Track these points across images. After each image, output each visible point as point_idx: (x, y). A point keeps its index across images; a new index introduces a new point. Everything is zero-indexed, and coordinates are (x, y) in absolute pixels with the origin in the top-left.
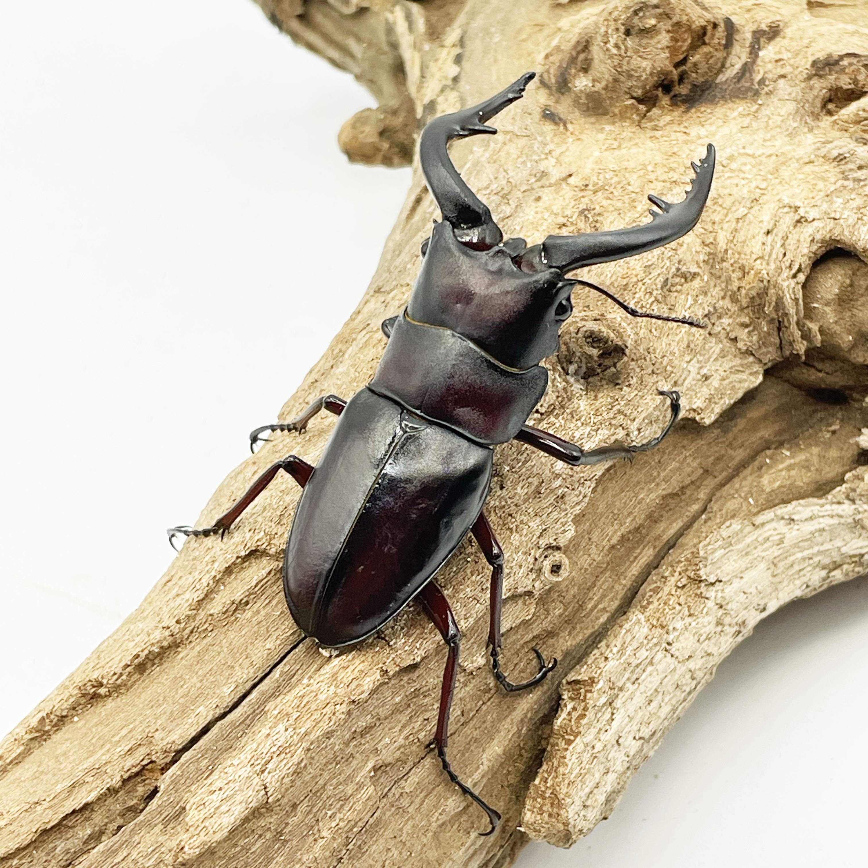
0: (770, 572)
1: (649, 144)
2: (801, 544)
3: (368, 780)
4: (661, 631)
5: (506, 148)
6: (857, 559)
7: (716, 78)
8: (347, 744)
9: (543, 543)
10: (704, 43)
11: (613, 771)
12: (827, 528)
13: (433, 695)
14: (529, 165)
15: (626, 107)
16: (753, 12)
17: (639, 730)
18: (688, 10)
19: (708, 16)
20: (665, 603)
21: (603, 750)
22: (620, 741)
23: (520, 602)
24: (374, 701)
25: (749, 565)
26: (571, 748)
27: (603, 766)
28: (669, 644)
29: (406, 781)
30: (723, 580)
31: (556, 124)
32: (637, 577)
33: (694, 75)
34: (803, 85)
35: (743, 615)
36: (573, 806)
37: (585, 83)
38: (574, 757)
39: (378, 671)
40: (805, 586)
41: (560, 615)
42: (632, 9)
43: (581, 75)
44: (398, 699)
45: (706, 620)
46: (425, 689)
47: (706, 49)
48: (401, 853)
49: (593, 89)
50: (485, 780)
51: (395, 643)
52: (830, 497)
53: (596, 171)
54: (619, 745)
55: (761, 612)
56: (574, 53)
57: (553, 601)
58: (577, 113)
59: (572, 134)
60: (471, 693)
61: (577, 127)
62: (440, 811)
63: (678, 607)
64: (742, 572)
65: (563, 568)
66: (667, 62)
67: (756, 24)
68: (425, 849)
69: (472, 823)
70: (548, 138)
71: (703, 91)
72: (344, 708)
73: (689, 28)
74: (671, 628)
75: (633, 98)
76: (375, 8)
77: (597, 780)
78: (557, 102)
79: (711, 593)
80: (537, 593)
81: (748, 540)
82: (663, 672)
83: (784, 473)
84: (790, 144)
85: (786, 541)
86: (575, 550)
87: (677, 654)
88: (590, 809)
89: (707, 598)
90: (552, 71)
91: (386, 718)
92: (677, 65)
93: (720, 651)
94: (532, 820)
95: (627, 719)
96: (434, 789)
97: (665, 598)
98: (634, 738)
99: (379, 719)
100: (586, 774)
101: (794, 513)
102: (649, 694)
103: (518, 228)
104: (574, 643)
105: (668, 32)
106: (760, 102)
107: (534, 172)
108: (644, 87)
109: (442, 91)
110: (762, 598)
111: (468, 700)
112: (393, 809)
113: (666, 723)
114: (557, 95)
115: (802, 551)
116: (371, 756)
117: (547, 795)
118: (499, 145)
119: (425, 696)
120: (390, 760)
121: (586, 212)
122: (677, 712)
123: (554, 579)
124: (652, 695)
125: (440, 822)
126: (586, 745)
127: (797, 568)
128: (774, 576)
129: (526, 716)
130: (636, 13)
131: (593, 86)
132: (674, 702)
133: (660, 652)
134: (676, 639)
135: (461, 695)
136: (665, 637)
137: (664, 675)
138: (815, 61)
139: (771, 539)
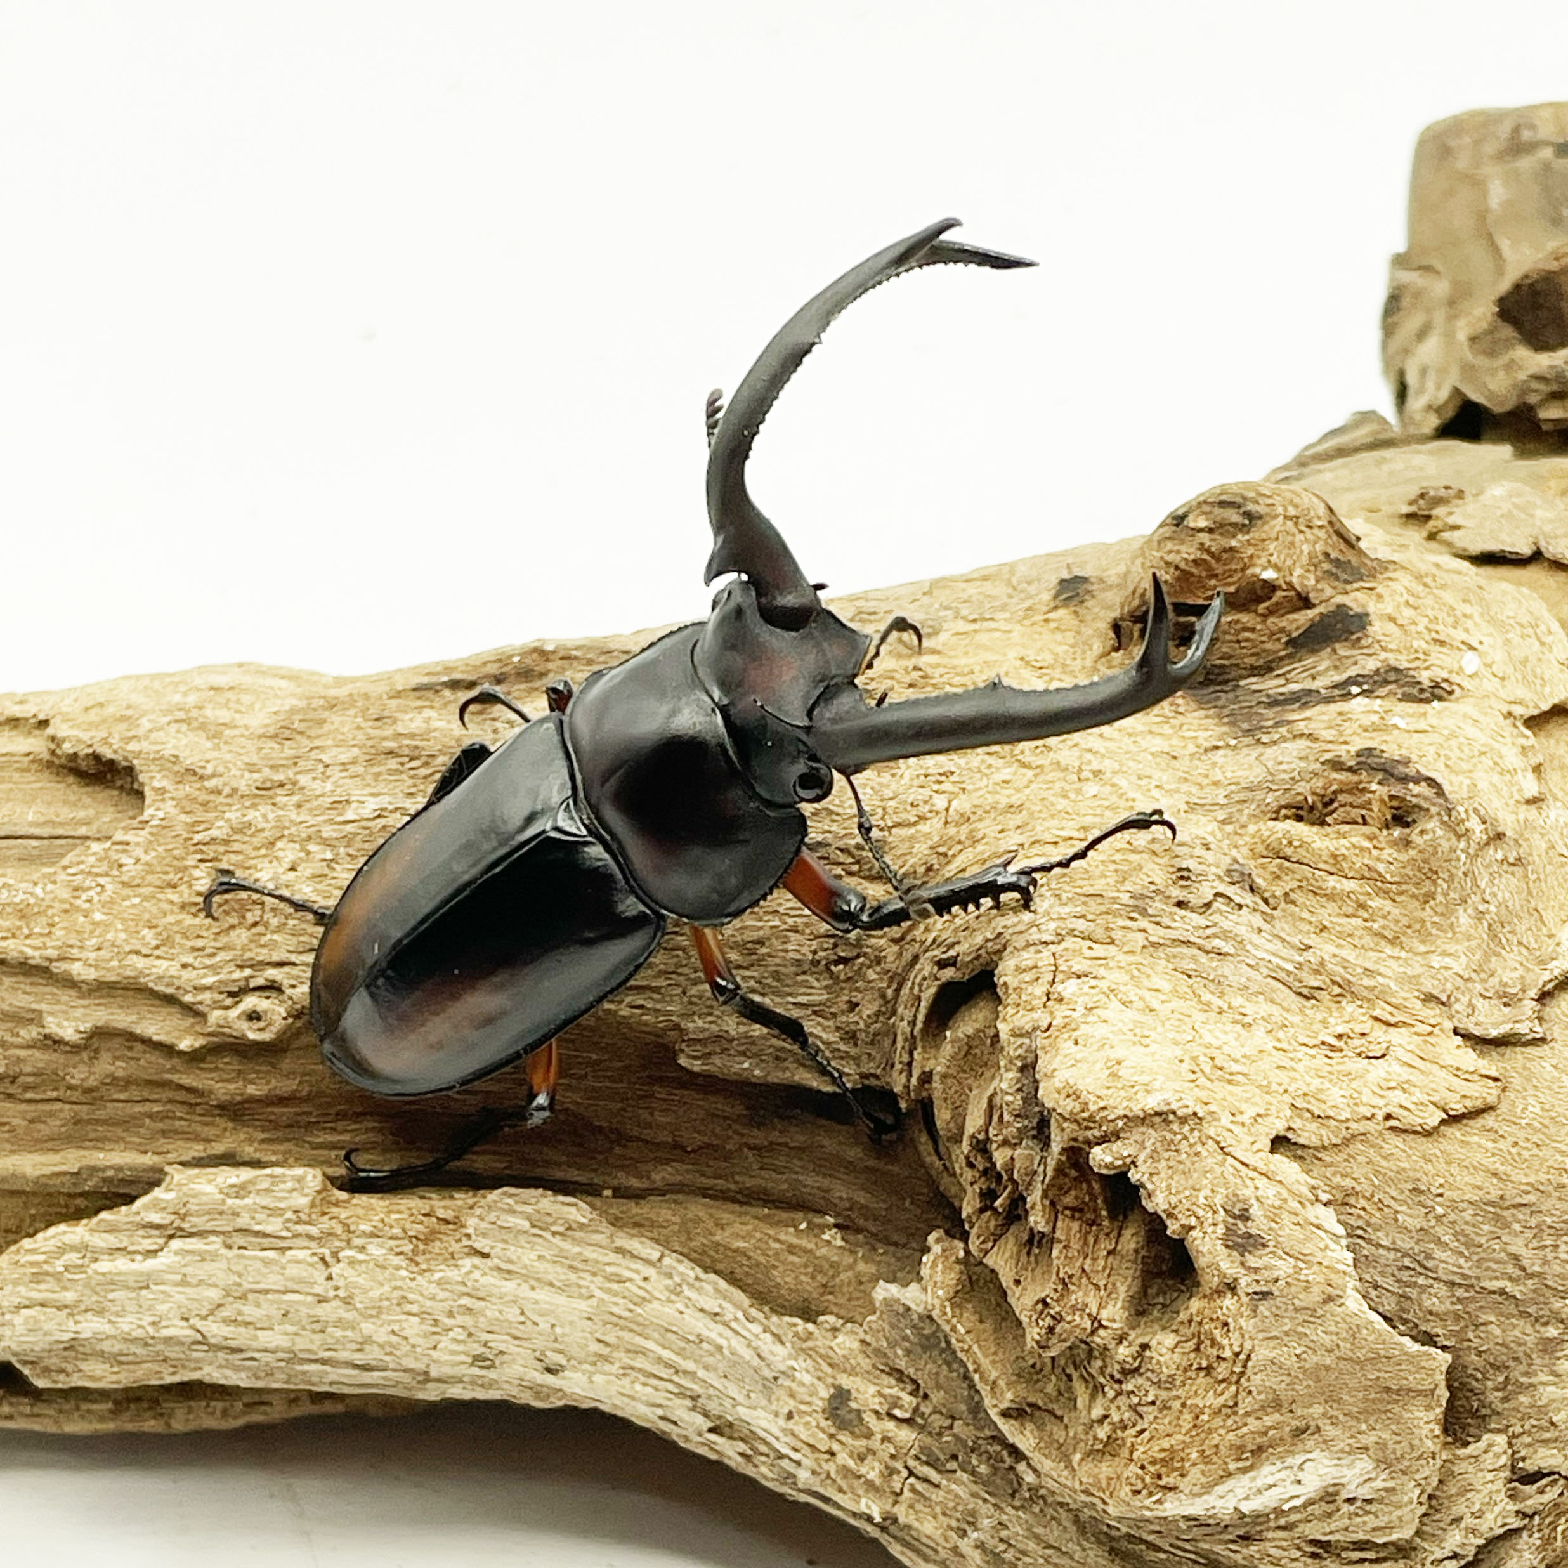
0: (591, 1325)
2: (669, 1335)
4: (339, 1231)
7: (1244, 677)
10: (1254, 611)
11: (110, 1321)
12: (726, 1352)
21: (104, 1275)
25: (558, 1284)
27: (95, 1298)
28: (337, 1258)
30: (496, 1261)
34: (1314, 766)
38: (53, 1242)
45: (433, 1289)
52: (775, 1319)
55: (549, 1370)
60: (42, 1065)
63: (398, 1231)
64: (539, 1280)
65: (262, 1024)
67: (1416, 664)
70: (1021, 606)
73: (1243, 570)
74: (358, 1242)
77: (67, 1302)
79: (468, 1263)
80: (212, 1027)
81: (590, 1253)
82: (292, 1279)
83: (777, 1245)
85: (649, 1307)
87: (341, 1283)
93: (435, 1354)
95: (179, 1277)
97: (402, 1208)
98: (186, 1320)
100: (48, 1274)
102: (246, 1286)
107: (929, 623)
110: (558, 1351)
111: (31, 1069)
113: (270, 1359)
115: (664, 1347)
122: (306, 1368)
123: (245, 1027)
127: (640, 1362)
130: (1220, 503)
132: (301, 1344)
133: (309, 1252)
134: (352, 1262)
135: (23, 1053)
136: (338, 1244)
137: (295, 1287)
138: (1370, 749)
139: (628, 1284)
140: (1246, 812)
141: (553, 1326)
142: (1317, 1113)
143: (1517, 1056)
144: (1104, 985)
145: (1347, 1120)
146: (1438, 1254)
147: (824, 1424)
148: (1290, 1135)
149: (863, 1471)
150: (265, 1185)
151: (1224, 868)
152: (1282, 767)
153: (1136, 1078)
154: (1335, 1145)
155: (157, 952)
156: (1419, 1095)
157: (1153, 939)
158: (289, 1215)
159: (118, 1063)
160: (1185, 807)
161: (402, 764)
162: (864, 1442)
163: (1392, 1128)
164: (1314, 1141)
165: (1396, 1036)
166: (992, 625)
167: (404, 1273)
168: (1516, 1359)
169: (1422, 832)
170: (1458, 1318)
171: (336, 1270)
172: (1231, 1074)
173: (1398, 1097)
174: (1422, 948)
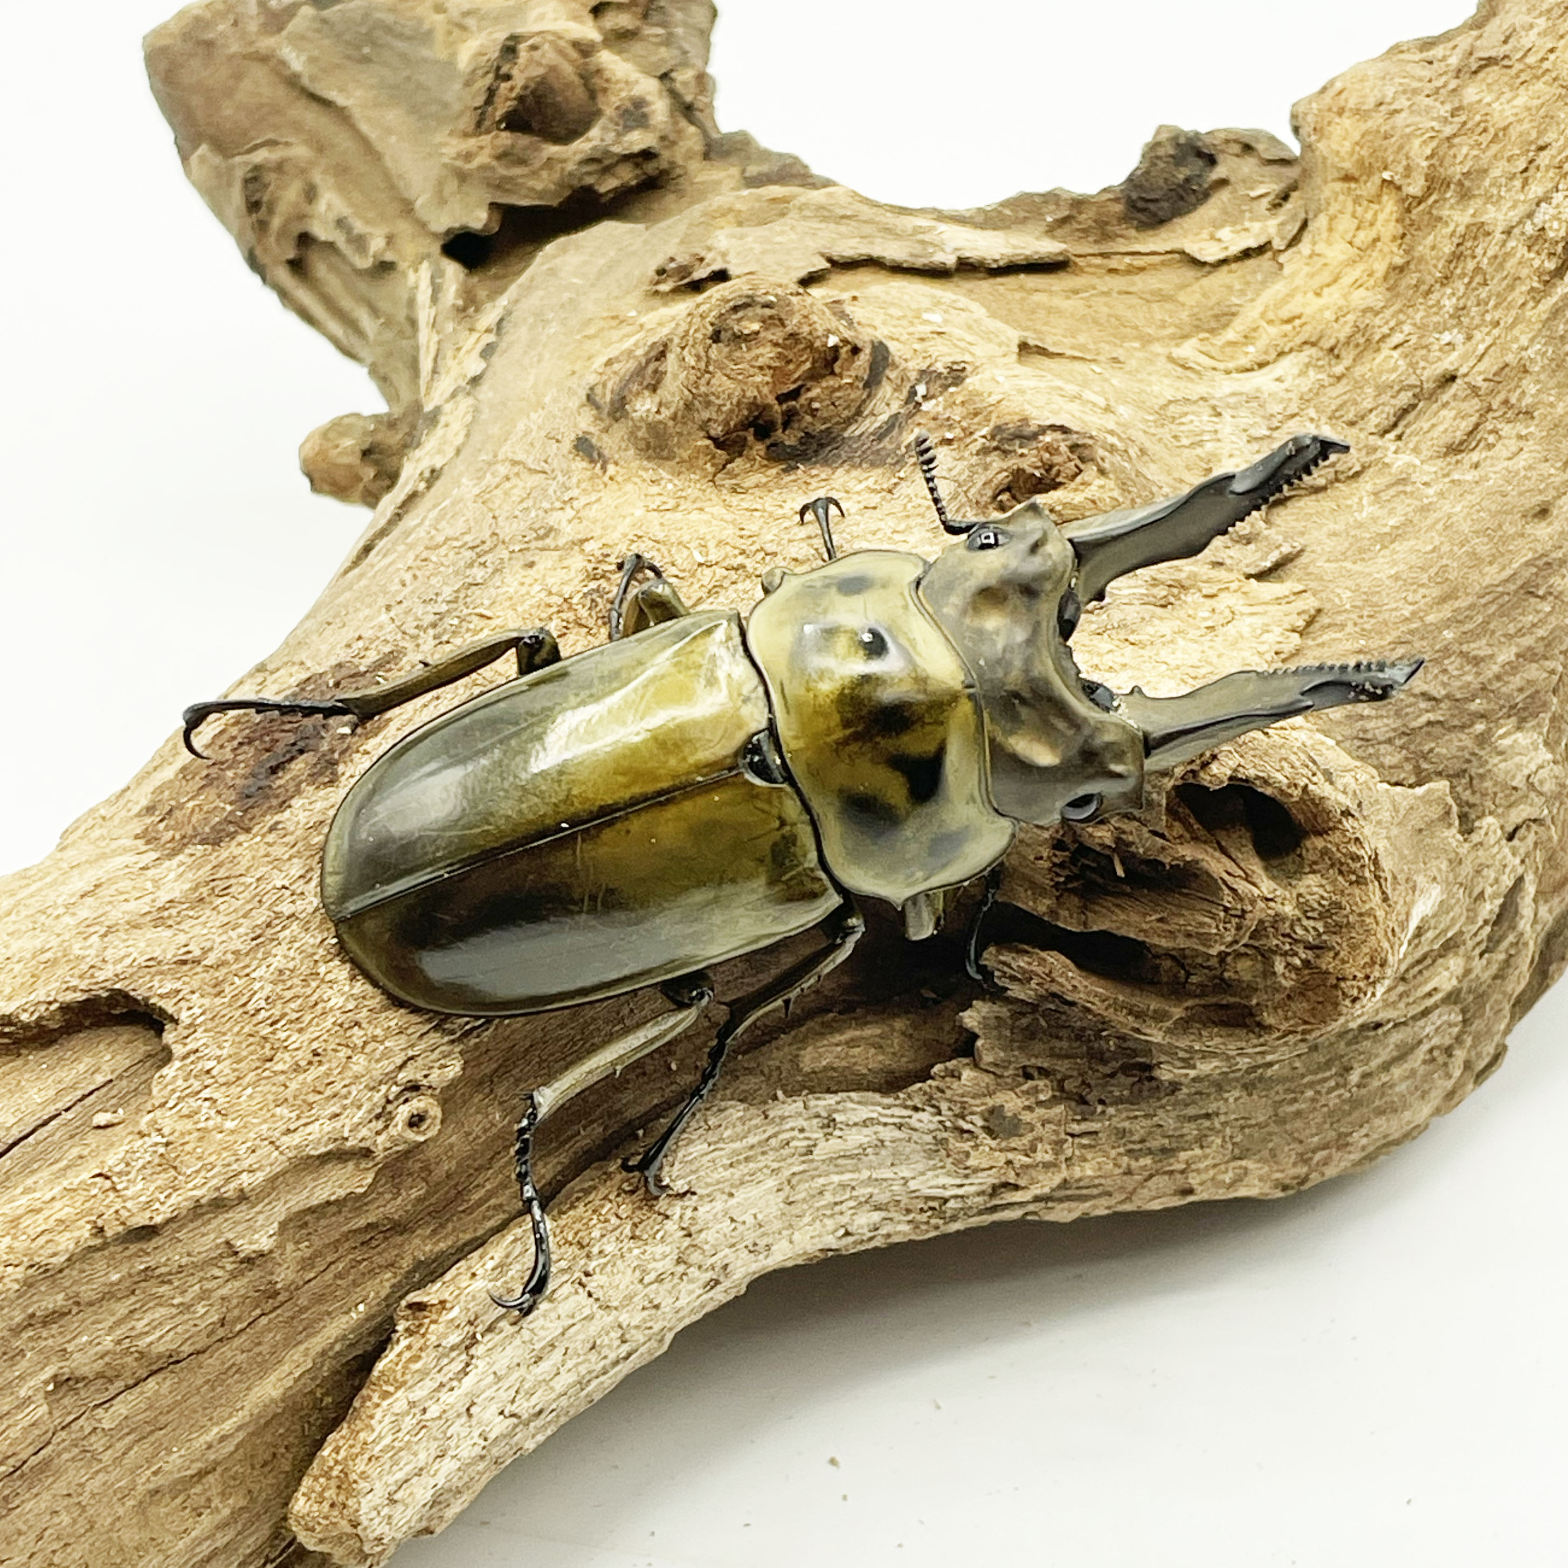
0: (782, 1195)
1: (719, 510)
2: (840, 1161)
3: (41, 1395)
4: (577, 1252)
5: (508, 485)
6: (935, 1204)
7: (845, 429)
8: (17, 1331)
9: (403, 1076)
10: (833, 373)
11: (453, 1457)
13: (176, 1284)
14: (533, 514)
15: (698, 450)
16: (927, 344)
17: (513, 1402)
18: (814, 318)
19: (848, 334)
20: (594, 1211)
21: (440, 1417)
22: (473, 1410)
23: (351, 1165)
24: (75, 1273)
26: (385, 1404)
27: (436, 1444)
28: (587, 1274)
29: (107, 1410)
30: (699, 1191)
31: (592, 461)
32: (568, 1167)
33: (808, 418)
34: (974, 460)
35: (725, 1254)
36: (370, 1496)
37: (647, 406)
38: (387, 1420)
39: (89, 1226)
40: (842, 1231)
41: (420, 1200)
42: (732, 304)
43: (647, 393)
44: (115, 1277)
45: (660, 1250)
46: (163, 1270)
47: (831, 382)
48: (75, 1521)
49: (658, 417)
50: (241, 1435)
51: (126, 1188)
52: (901, 1095)
53: (631, 537)
54: (470, 1416)
56: (644, 361)
57: (410, 1174)
58: (632, 452)
59: (611, 478)
60: (243, 1291)
61: (622, 471)
62: (154, 1469)
63: (614, 1220)
64: (732, 1186)
65: (428, 1122)
66: (765, 390)
67: (928, 362)
68: (118, 1525)
69: (209, 1500)
70: (574, 480)
71: (822, 446)
72: (19, 1273)
73: (810, 346)
74: (595, 1250)
75: (710, 437)
76: (402, 265)
77: (421, 1464)
78: (606, 430)
79: (676, 1210)
80: (380, 1154)
81: (752, 1139)
82: (567, 1317)
83: (840, 1049)
84: (931, 544)
85: (816, 1151)
86: (465, 1102)
87: (598, 1293)
88: (400, 1507)
89: (667, 1217)
90: (610, 385)
91: (91, 1304)
92: (781, 399)
93: (678, 1304)
94: (305, 1511)
96: (152, 1432)
97: (597, 1203)
98: (502, 1413)
99: (78, 1304)
100: (401, 1449)
101: (837, 1111)
102: (538, 1346)
103: (487, 602)
104: (437, 1249)
105: (776, 345)
106: (902, 474)
107: (536, 526)
108: (728, 424)
109: (453, 395)
110: (764, 1235)
111: (235, 1302)
112: (76, 1451)
113: (564, 1402)
114: (607, 422)
115: (839, 1173)
116: (54, 1359)
117: (335, 1473)
118: (497, 480)
119: (163, 1282)
120: (85, 1371)
121: (595, 596)
122: (589, 1389)
123: (411, 1136)
124: (543, 1348)
125: (151, 1486)
126: (412, 1404)
127: (829, 1198)
128: (790, 1203)
129: (331, 1348)
130: (735, 309)
131: (658, 412)
132: (583, 1370)
134: (599, 1270)
135: (224, 1291)
136: (582, 1262)
137: (571, 1322)
138: (996, 428)
139: (792, 1144)
141: (755, 1216)
143: (1295, 569)
146: (1370, 725)
147: (994, 1144)
149: (1039, 1159)
155: (302, 1122)
159: (302, 1246)
162: (1030, 1136)
165: (1225, 600)
167: (636, 1252)
168: (1469, 761)
170: (1407, 759)
171: (592, 1285)
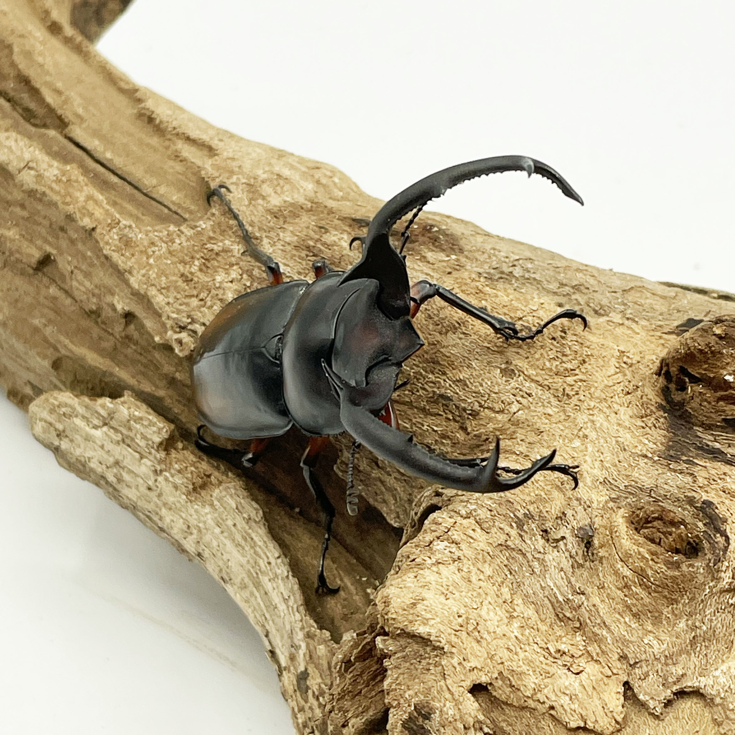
2: (266, 596)
7: (696, 425)
23: (160, 328)
25: (236, 542)
45: (192, 512)
59: (661, 337)
65: (181, 348)
74: (172, 471)
80: (166, 337)
81: (255, 536)
82: (142, 472)
95: (101, 444)
123: (175, 345)
133: (152, 463)
134: (166, 479)
136: (165, 467)
138: (712, 503)
140: (628, 500)
141: (228, 560)
142: (513, 683)
144: (458, 553)
145: (528, 697)
147: (295, 682)
148: (489, 688)
150: (146, 423)
151: (581, 524)
152: (665, 486)
153: (423, 613)
154: (515, 706)
155: (163, 291)
156: (576, 706)
157: (509, 543)
158: (150, 443)
160: (602, 480)
161: (307, 256)
162: (303, 703)
163: (551, 715)
164: (503, 698)
165: (591, 669)
166: (634, 326)
167: (184, 497)
169: (690, 565)
171: (159, 478)
172: (482, 638)
173: (565, 700)
174: (650, 628)
